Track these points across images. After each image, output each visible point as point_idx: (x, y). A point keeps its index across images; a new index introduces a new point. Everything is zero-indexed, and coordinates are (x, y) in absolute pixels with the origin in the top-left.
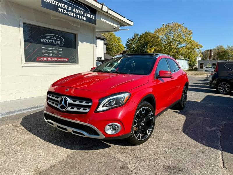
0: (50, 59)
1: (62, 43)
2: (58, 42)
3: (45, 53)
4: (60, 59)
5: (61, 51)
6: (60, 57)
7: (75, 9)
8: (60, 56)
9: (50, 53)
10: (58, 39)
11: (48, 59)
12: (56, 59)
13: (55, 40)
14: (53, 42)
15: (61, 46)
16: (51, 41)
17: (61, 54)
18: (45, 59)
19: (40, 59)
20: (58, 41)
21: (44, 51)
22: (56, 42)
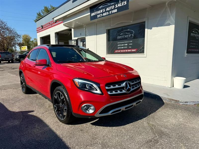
0: (122, 51)
1: (132, 35)
2: (129, 36)
3: (119, 47)
4: (130, 51)
5: (131, 43)
6: (130, 49)
7: (107, 8)
8: (130, 47)
9: (122, 46)
10: (129, 33)
11: (121, 51)
12: (126, 51)
13: (126, 35)
14: (125, 36)
15: (131, 38)
16: (124, 36)
17: (130, 46)
18: (119, 51)
19: (116, 51)
20: (129, 34)
21: (119, 45)
22: (127, 36)
